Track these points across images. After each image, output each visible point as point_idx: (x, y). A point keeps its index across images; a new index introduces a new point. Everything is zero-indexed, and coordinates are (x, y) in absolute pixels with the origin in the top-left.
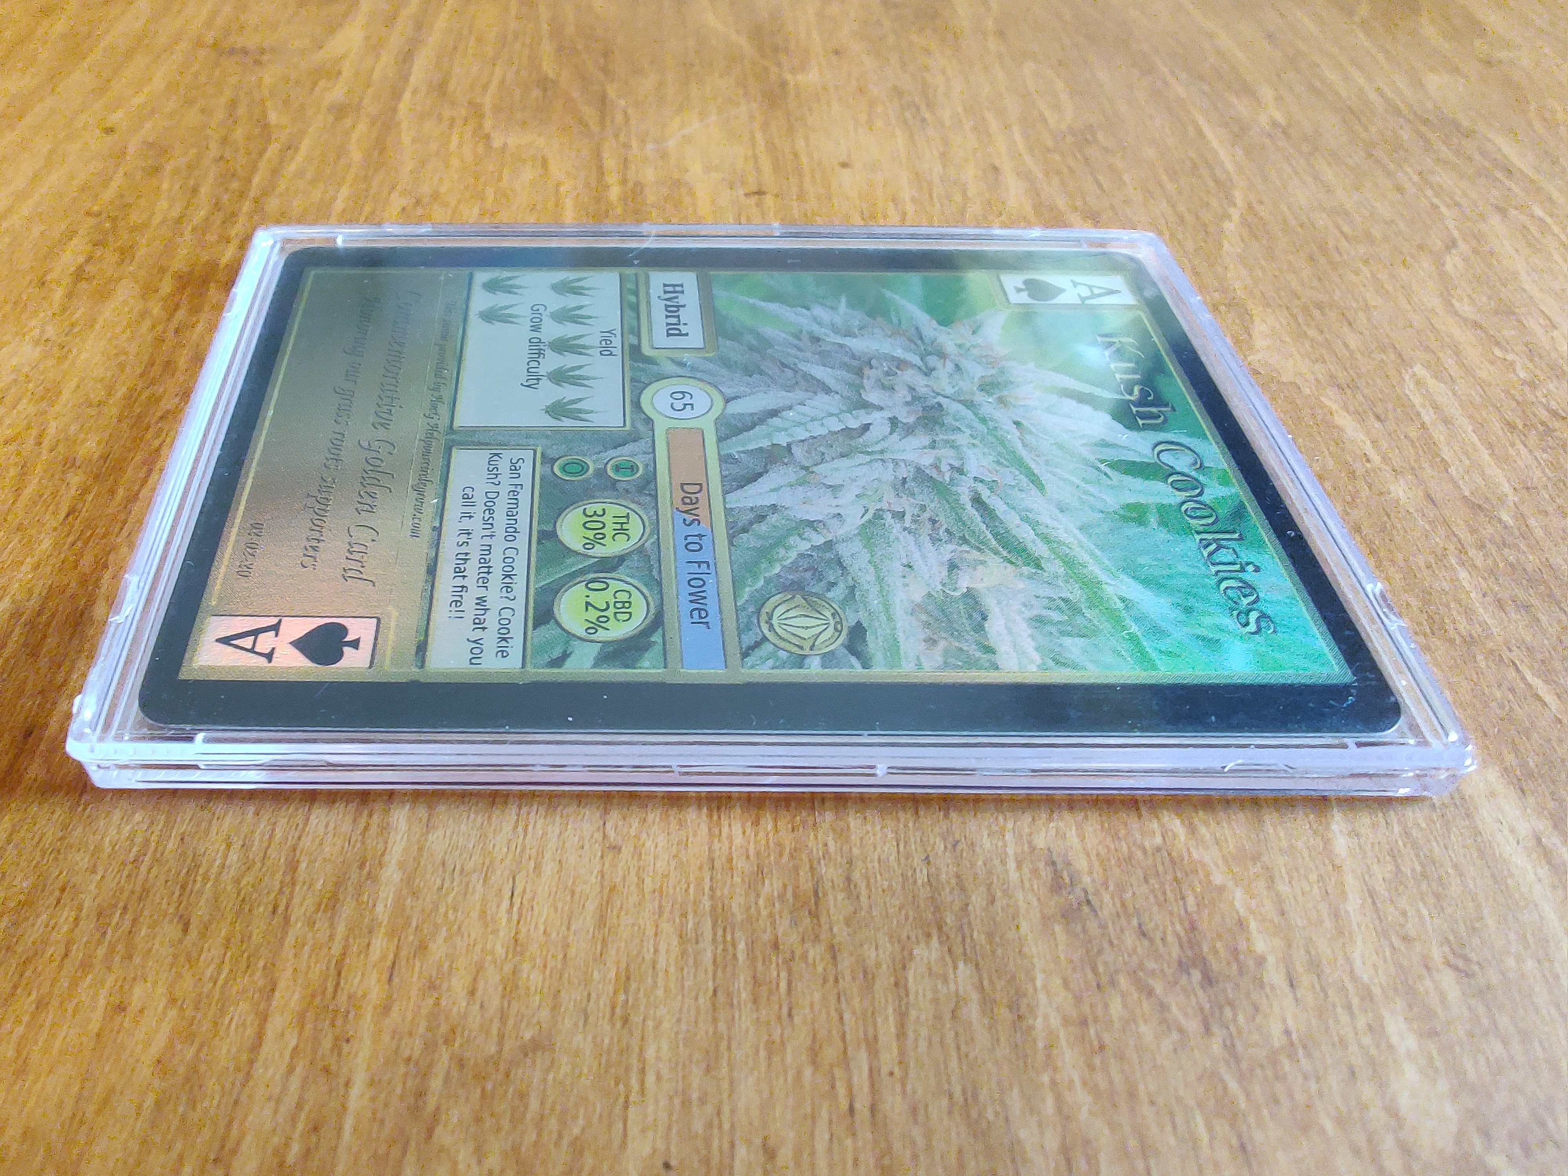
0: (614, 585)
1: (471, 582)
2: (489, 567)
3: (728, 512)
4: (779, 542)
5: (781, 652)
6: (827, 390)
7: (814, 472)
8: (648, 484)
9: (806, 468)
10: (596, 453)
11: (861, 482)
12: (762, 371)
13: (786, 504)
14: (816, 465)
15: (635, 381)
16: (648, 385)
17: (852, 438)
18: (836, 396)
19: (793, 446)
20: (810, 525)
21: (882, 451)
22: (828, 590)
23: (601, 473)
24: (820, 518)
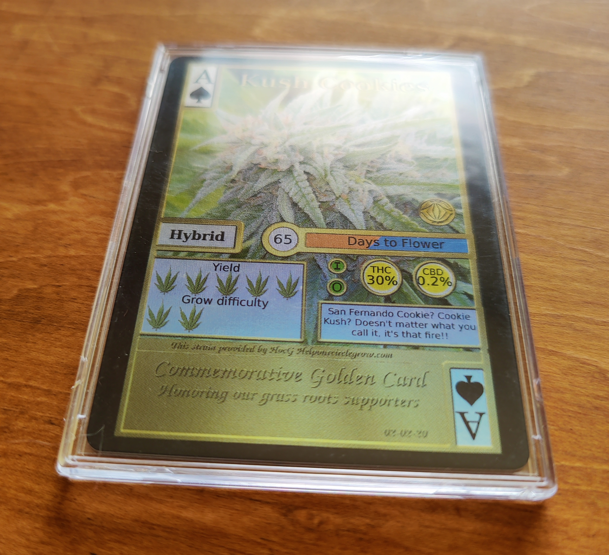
0: (420, 273)
1: (423, 331)
2: (412, 323)
3: (369, 229)
4: (388, 214)
5: (454, 220)
6: (278, 182)
7: (340, 196)
8: (349, 258)
9: (337, 198)
10: (325, 277)
11: (347, 181)
12: (259, 205)
13: (362, 208)
14: (335, 194)
15: (264, 257)
16: (268, 252)
17: (315, 179)
18: (282, 180)
19: (321, 201)
20: (376, 201)
21: (325, 170)
22: (417, 201)
23: (341, 276)
24: (371, 198)
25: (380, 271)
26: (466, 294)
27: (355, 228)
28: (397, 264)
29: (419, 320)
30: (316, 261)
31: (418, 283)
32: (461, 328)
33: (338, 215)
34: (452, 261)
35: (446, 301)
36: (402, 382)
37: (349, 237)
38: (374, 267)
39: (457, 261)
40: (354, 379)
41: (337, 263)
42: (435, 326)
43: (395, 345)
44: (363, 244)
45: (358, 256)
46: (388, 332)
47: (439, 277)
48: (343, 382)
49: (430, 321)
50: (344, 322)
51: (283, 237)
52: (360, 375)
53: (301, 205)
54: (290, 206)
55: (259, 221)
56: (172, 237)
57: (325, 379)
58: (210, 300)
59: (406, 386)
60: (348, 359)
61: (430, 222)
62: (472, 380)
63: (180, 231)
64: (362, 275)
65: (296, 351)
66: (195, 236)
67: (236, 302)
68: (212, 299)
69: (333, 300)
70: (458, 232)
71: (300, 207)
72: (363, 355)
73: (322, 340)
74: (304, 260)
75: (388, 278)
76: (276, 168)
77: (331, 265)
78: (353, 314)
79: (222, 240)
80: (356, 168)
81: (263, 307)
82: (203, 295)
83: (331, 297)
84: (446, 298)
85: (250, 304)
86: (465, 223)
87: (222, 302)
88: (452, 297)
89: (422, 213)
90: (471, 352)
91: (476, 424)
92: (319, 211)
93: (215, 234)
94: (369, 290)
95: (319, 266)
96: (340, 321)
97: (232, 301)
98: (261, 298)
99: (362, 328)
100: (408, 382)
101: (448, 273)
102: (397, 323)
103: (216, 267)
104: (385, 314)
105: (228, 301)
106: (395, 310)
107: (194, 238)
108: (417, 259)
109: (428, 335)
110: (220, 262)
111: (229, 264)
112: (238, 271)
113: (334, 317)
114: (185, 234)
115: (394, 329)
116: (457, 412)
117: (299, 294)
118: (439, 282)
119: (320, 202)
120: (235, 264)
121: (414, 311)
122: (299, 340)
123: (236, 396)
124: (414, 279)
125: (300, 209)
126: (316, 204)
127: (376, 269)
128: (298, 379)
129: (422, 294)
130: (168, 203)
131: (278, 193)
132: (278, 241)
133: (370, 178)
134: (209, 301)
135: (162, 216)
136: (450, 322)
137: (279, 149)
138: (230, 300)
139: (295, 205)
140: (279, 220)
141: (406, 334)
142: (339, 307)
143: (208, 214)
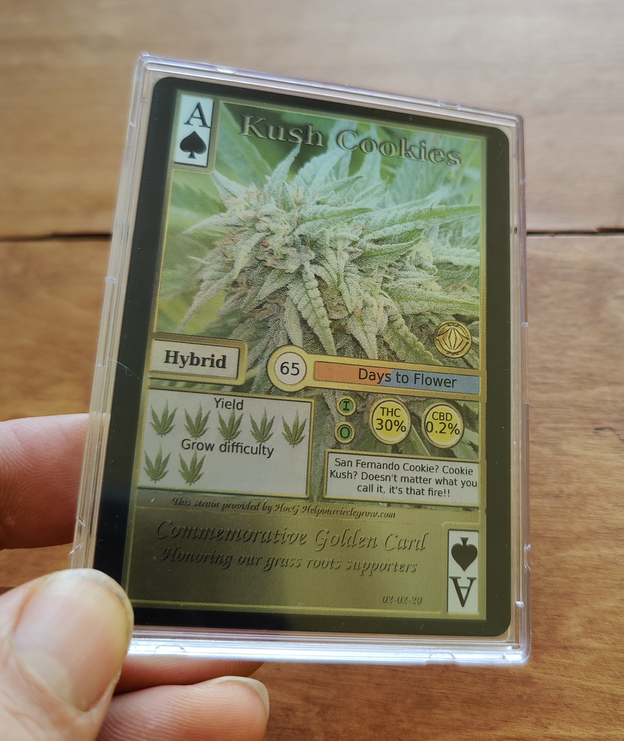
1: (426, 487)
3: (381, 358)
4: (402, 339)
5: (470, 352)
6: (285, 289)
7: (353, 312)
8: (359, 395)
9: (350, 315)
10: (333, 419)
11: (362, 291)
12: (264, 320)
13: (376, 330)
14: (348, 310)
15: (269, 392)
16: (273, 385)
17: (327, 287)
18: (290, 285)
19: (332, 317)
20: (391, 322)
21: (338, 275)
22: (434, 324)
23: (349, 418)
24: (387, 317)
25: (390, 414)
26: (471, 444)
27: (367, 358)
28: (407, 405)
29: (423, 475)
30: (324, 398)
31: (426, 430)
32: (463, 485)
33: (350, 338)
34: (462, 404)
35: (452, 452)
36: (402, 545)
37: (360, 369)
38: (383, 408)
39: (467, 404)
40: (357, 541)
41: (347, 402)
42: (438, 482)
43: (399, 503)
44: (374, 379)
45: (369, 393)
46: (393, 488)
47: (447, 423)
48: (346, 545)
49: (435, 476)
50: (350, 475)
51: (290, 366)
52: (363, 537)
53: (310, 323)
54: (299, 323)
55: (264, 342)
56: (167, 361)
57: (329, 542)
58: (212, 445)
59: (406, 549)
60: (352, 519)
61: (445, 353)
62: (468, 543)
63: (176, 353)
64: (371, 418)
65: (301, 509)
66: (194, 360)
67: (239, 448)
68: (214, 445)
69: (340, 449)
70: (471, 367)
71: (310, 325)
72: (367, 514)
73: (327, 497)
74: (311, 397)
75: (397, 423)
76: (283, 268)
77: (340, 404)
78: (359, 465)
79: (223, 366)
80: (373, 274)
81: (268, 455)
82: (203, 439)
83: (338, 445)
84: (452, 449)
85: (254, 451)
86: (480, 356)
87: (224, 448)
88: (457, 447)
89: (438, 340)
90: (470, 512)
91: (466, 590)
92: (329, 331)
93: (216, 359)
94: (377, 437)
95: (327, 405)
96: (346, 474)
97: (235, 448)
98: (267, 444)
99: (367, 483)
100: (408, 545)
101: (457, 419)
102: (402, 478)
103: (218, 402)
104: (391, 467)
105: (231, 448)
106: (401, 462)
107: (192, 364)
108: (428, 400)
109: (431, 492)
110: (222, 397)
111: (231, 399)
112: (242, 409)
113: (340, 470)
114: (182, 357)
115: (399, 484)
116: (450, 577)
117: (305, 441)
118: (447, 430)
119: (331, 319)
120: (239, 400)
121: (419, 463)
122: (303, 495)
123: (242, 562)
124: (423, 425)
125: (309, 329)
126: (327, 322)
127: (385, 410)
128: (303, 542)
129: (429, 443)
130: (160, 312)
131: (285, 305)
132: (285, 370)
133: (386, 290)
134: (210, 447)
135: (155, 330)
136: (453, 477)
137: (287, 240)
138: (233, 445)
139: (304, 322)
140: (286, 343)
141: (410, 491)
142: (346, 458)
143: (208, 330)
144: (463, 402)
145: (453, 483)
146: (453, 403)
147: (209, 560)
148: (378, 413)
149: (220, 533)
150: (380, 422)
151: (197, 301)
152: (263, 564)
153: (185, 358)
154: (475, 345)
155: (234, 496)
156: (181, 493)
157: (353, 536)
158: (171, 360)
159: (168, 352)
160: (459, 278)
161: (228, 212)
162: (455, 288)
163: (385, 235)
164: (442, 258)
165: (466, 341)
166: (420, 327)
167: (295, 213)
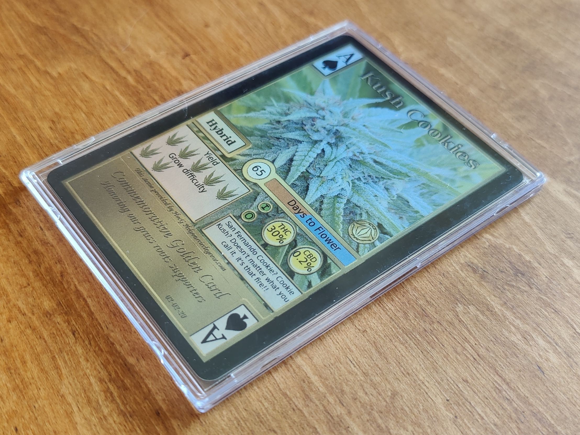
0: (302, 251)
1: (258, 275)
2: (259, 267)
3: (311, 205)
4: (334, 208)
5: (366, 245)
6: (300, 142)
8: (278, 209)
9: (319, 176)
10: (251, 206)
11: (339, 173)
12: (273, 144)
13: (324, 193)
14: (321, 174)
16: (242, 170)
17: (323, 157)
19: (308, 170)
21: (335, 158)
22: (361, 217)
23: (259, 213)
24: (338, 193)
25: (283, 230)
26: (310, 283)
27: (304, 199)
28: (298, 234)
30: (258, 195)
31: (293, 253)
32: (280, 294)
36: (210, 285)
37: (293, 200)
38: (283, 225)
39: (333, 264)
40: (192, 261)
41: (268, 206)
42: (268, 280)
43: (234, 268)
45: (284, 212)
46: (240, 259)
47: (309, 261)
48: (184, 257)
49: (269, 275)
50: (226, 234)
51: (260, 169)
52: (196, 263)
53: (293, 163)
54: (288, 158)
55: (261, 151)
56: (208, 123)
57: (178, 248)
59: (209, 289)
60: (202, 251)
61: (350, 233)
62: (245, 320)
64: (271, 222)
65: (184, 224)
66: (220, 132)
67: (192, 177)
68: (183, 166)
69: (237, 219)
70: (358, 252)
72: (212, 256)
73: (204, 231)
75: (281, 236)
77: (263, 203)
79: (229, 144)
80: (355, 172)
81: (201, 191)
82: (182, 161)
83: (238, 217)
84: (296, 274)
86: (370, 252)
87: (186, 172)
88: (300, 276)
89: (354, 225)
90: (266, 309)
91: (214, 338)
92: (298, 174)
93: (230, 139)
94: (263, 232)
95: (256, 198)
96: (225, 232)
98: (206, 187)
99: (231, 244)
100: (213, 288)
102: (251, 259)
105: (189, 174)
106: (260, 253)
107: (217, 132)
109: (257, 280)
110: (212, 153)
111: (215, 158)
112: (215, 165)
113: (225, 227)
115: (245, 260)
116: (214, 324)
118: (305, 264)
121: (269, 262)
122: (194, 221)
123: (130, 216)
124: (294, 250)
125: (290, 165)
126: (303, 169)
127: (282, 227)
128: (167, 236)
129: (287, 261)
130: (230, 105)
131: (291, 147)
132: (255, 169)
136: (278, 285)
137: (328, 126)
138: (191, 174)
139: (291, 160)
140: (271, 160)
142: (235, 225)
143: (241, 127)
144: (331, 261)
145: (275, 288)
146: (325, 257)
147: (118, 202)
148: (277, 224)
149: (138, 198)
150: (273, 228)
151: (252, 114)
152: (138, 226)
153: (217, 128)
154: (373, 245)
155: (164, 191)
156: (144, 169)
157: (192, 258)
158: (211, 124)
159: (213, 120)
160: (405, 212)
161: (313, 97)
162: (396, 213)
163: (384, 163)
164: (405, 196)
165: (371, 238)
166: (351, 212)
167: (346, 121)
